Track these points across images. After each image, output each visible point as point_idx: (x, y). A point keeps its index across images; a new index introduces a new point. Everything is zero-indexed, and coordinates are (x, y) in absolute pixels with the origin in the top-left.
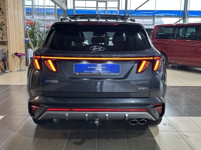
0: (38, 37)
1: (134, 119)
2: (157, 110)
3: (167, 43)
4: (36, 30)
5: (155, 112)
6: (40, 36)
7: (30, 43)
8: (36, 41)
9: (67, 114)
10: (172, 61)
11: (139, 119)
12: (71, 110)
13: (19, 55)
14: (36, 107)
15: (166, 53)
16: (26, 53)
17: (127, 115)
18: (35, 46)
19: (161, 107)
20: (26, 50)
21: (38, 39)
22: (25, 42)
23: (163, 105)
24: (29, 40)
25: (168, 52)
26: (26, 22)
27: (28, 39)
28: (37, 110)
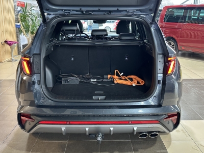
0: (31, 22)
1: (144, 132)
2: (171, 120)
3: (176, 27)
4: (28, 14)
5: (169, 123)
6: (32, 20)
7: (22, 28)
8: (29, 26)
9: (63, 128)
10: (183, 48)
11: (149, 132)
12: (68, 123)
13: (9, 43)
14: (27, 119)
15: (176, 38)
16: (18, 40)
17: (135, 129)
18: (27, 31)
19: (176, 117)
20: (18, 37)
21: (31, 23)
22: (16, 27)
23: (179, 115)
24: (20, 26)
25: (178, 37)
26: (16, 4)
27: (19, 24)
28: (28, 122)
